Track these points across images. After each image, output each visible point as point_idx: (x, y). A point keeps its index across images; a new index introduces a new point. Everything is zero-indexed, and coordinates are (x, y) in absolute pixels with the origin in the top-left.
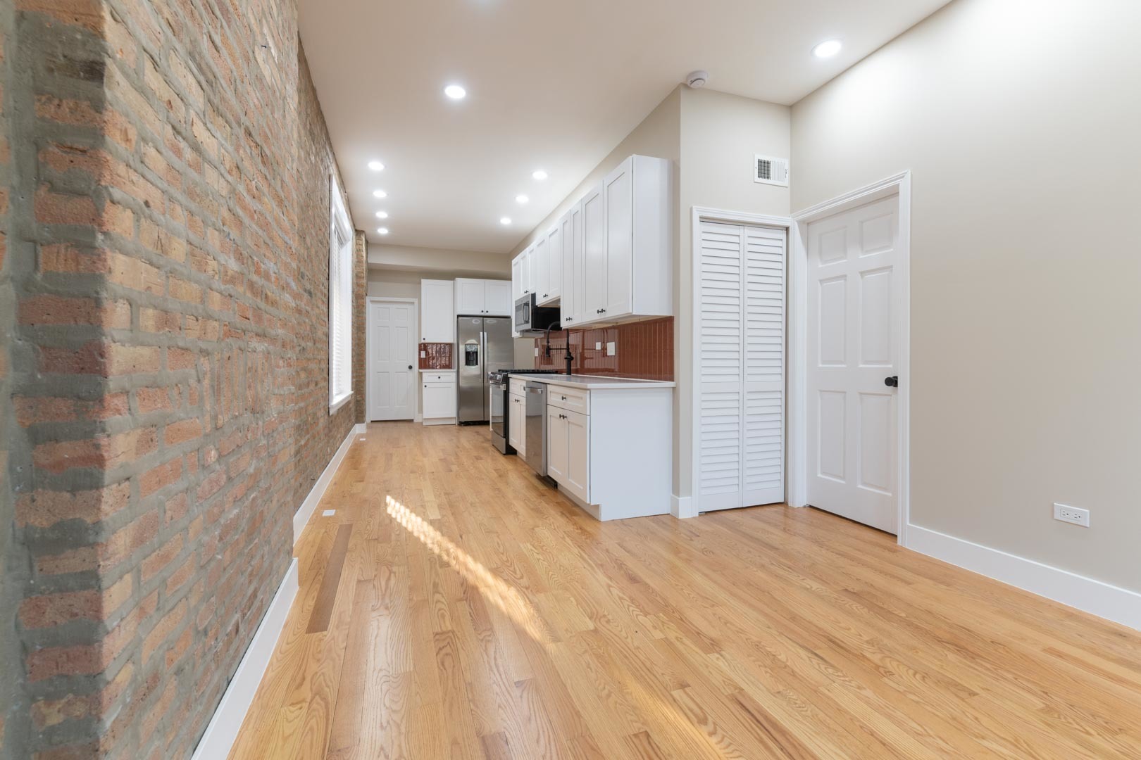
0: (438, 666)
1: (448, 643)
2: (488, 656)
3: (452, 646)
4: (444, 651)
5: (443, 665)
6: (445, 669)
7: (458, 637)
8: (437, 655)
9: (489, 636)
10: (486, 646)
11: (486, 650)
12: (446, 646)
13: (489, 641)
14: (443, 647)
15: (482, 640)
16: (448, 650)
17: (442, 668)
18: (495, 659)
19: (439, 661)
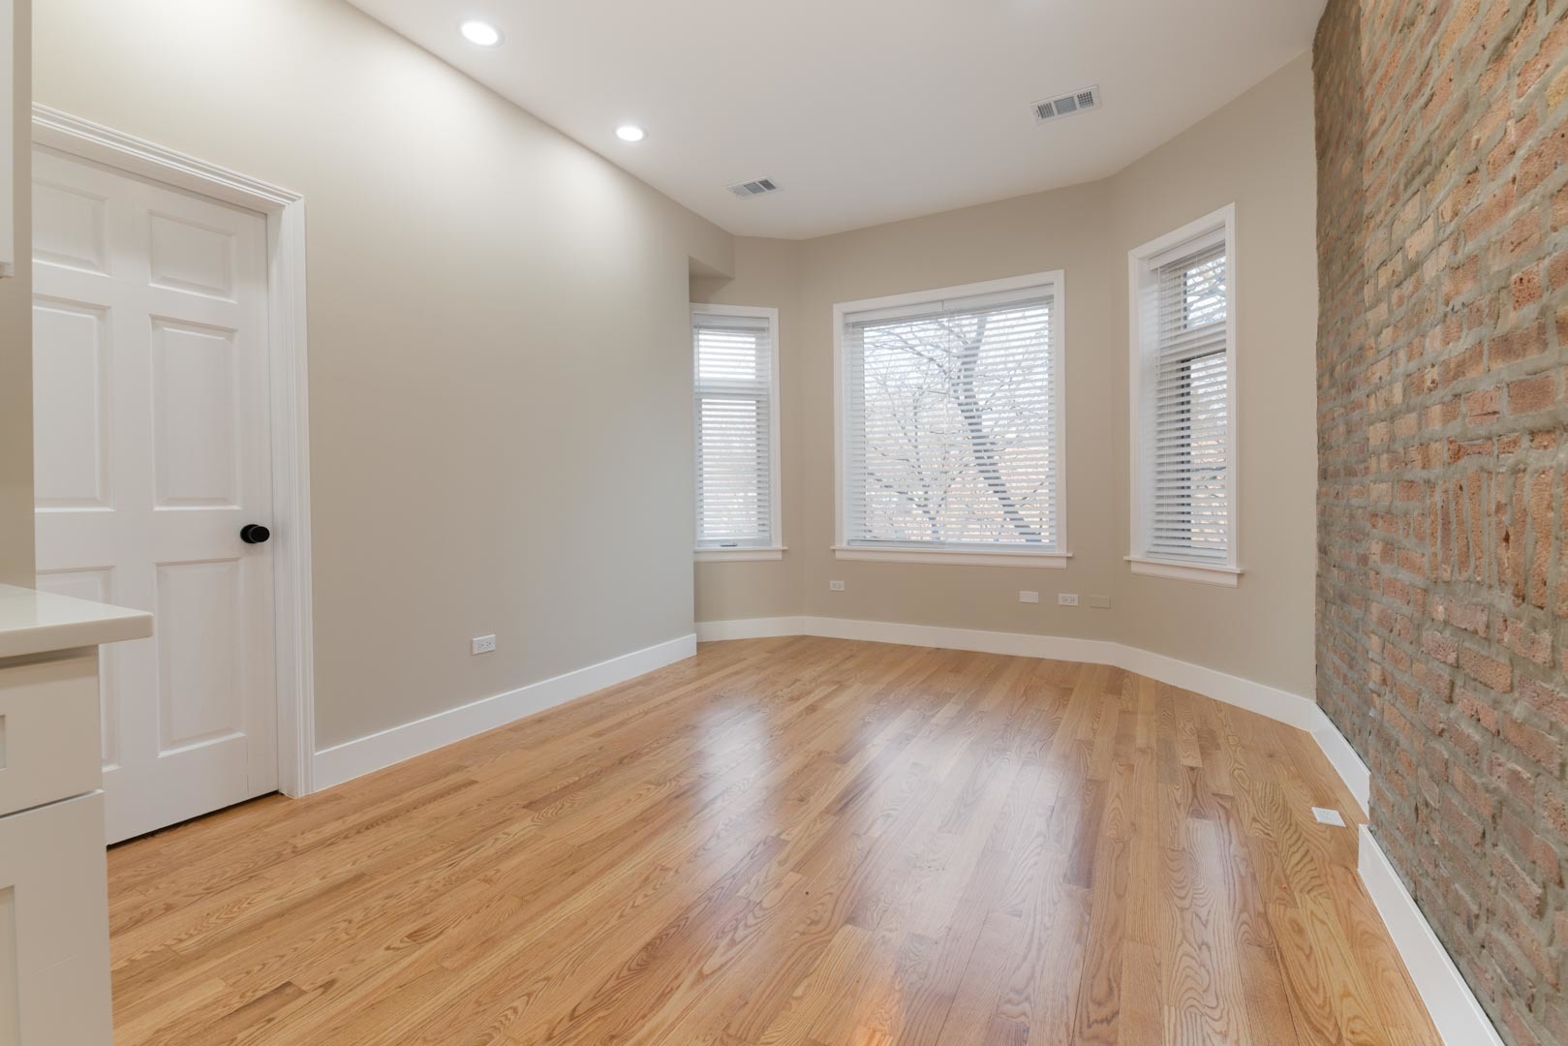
0: (1120, 990)
1: (1089, 1026)
2: (1033, 967)
3: (1085, 1015)
4: (1105, 1012)
5: (1111, 989)
6: (1109, 980)
7: (1068, 1029)
8: (1118, 1013)
9: (1009, 1001)
10: (1026, 987)
11: (1032, 977)
12: (1096, 1021)
13: (1017, 992)
14: (1102, 1022)
15: (1027, 999)
16: (1096, 1013)
17: (1114, 985)
18: (1025, 957)
19: (1116, 999)
